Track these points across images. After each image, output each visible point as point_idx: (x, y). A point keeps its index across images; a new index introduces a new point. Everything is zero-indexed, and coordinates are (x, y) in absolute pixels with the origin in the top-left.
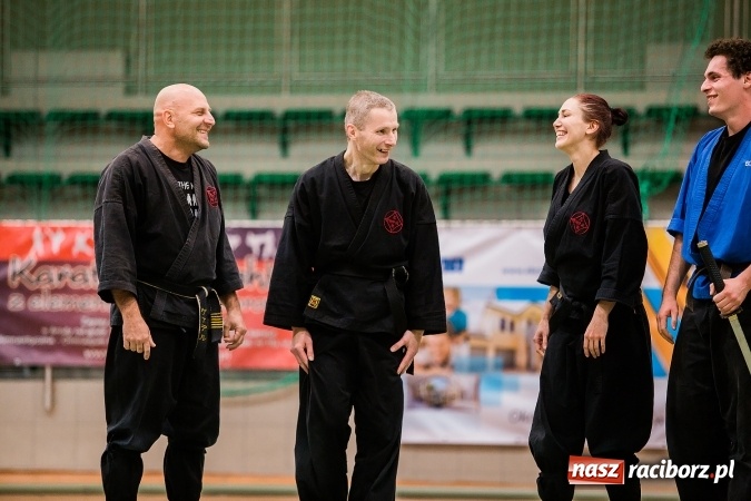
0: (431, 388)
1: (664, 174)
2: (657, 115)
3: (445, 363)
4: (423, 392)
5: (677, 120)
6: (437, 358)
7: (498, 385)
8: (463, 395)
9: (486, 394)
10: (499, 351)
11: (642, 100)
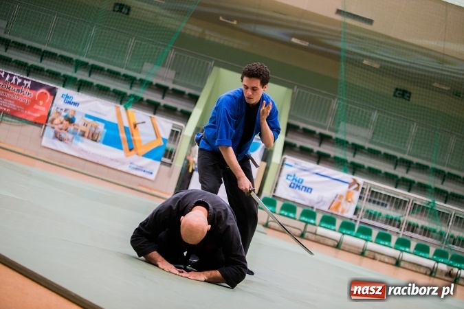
0: (60, 135)
1: (138, 97)
2: (142, 81)
3: (66, 130)
4: (58, 136)
5: (146, 84)
6: (64, 128)
7: (78, 140)
8: (68, 140)
9: (74, 141)
10: (81, 131)
11: (139, 76)
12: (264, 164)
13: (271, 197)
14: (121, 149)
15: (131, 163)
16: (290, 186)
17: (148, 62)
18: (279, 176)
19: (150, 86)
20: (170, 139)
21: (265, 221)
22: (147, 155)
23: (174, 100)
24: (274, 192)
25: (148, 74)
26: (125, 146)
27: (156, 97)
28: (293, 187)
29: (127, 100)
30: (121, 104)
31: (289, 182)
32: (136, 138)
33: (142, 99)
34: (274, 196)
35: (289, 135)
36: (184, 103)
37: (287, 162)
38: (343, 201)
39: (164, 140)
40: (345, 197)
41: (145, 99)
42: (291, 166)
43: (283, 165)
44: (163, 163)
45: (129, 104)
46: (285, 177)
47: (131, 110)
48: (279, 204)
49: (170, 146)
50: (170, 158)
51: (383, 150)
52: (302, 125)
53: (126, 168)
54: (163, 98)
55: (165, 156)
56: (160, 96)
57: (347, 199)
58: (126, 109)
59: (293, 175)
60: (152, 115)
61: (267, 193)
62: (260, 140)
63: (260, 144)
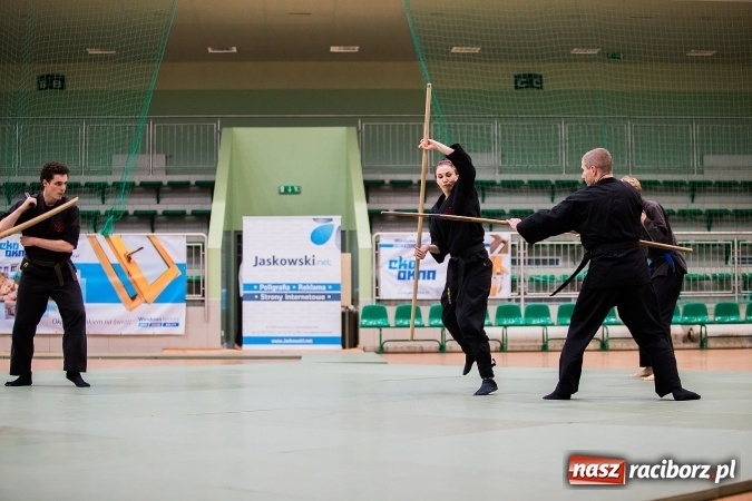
1: (120, 212)
2: (117, 185)
5: (126, 188)
11: (110, 180)
12: (348, 256)
13: (374, 304)
14: (119, 301)
15: (141, 319)
16: (399, 278)
17: (117, 153)
18: (377, 267)
19: (132, 189)
20: (189, 262)
21: (377, 345)
22: (161, 299)
23: (176, 200)
24: (377, 295)
25: (124, 171)
26: (123, 294)
27: (147, 204)
28: (404, 278)
29: (104, 223)
30: (96, 232)
31: (396, 272)
32: (135, 276)
33: (126, 214)
34: (378, 301)
35: (371, 199)
36: (193, 200)
37: (383, 241)
39: (180, 266)
41: (131, 212)
42: (391, 246)
43: (377, 248)
44: (190, 303)
45: (108, 227)
46: (388, 265)
47: (114, 236)
48: (391, 311)
49: (193, 273)
50: (198, 292)
51: (525, 178)
52: (388, 178)
53: (135, 329)
54: (158, 202)
55: (190, 292)
56: (154, 200)
58: (107, 237)
59: (398, 259)
60: (151, 234)
61: (366, 299)
62: (331, 220)
63: (333, 226)
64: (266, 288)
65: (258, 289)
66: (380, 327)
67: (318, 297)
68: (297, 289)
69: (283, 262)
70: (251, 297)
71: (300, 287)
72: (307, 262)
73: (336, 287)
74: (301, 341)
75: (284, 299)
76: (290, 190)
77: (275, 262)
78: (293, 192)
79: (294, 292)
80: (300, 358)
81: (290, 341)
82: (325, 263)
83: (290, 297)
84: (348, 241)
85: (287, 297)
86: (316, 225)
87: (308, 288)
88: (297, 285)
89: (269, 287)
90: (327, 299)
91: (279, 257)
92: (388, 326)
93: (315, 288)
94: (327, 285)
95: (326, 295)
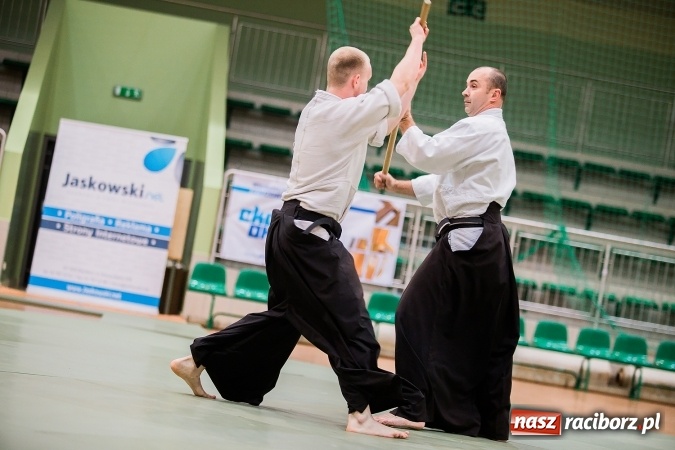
12: (188, 193)
13: (212, 262)
16: (250, 234)
18: (224, 215)
21: (206, 317)
24: (218, 251)
28: (256, 236)
31: (247, 226)
34: (218, 259)
35: (233, 124)
37: (236, 183)
38: (367, 251)
40: (370, 244)
42: (247, 190)
43: (228, 191)
46: (238, 215)
52: (259, 101)
57: (375, 247)
59: (253, 209)
61: (201, 255)
62: (173, 142)
63: (174, 151)
64: (73, 216)
65: (63, 216)
66: (213, 294)
67: (139, 241)
68: (113, 225)
69: (102, 187)
70: (52, 226)
71: (118, 223)
72: (133, 192)
73: (165, 231)
74: (106, 294)
75: (94, 235)
76: (128, 93)
77: (91, 185)
78: (132, 97)
79: (108, 229)
80: (99, 315)
81: (92, 291)
82: (157, 197)
83: (105, 234)
84: (191, 174)
85: (98, 233)
86: (154, 146)
87: (128, 225)
88: (114, 220)
89: (78, 216)
90: (150, 245)
91: (97, 180)
92: (224, 295)
93: (137, 227)
94: (153, 227)
95: (150, 239)
